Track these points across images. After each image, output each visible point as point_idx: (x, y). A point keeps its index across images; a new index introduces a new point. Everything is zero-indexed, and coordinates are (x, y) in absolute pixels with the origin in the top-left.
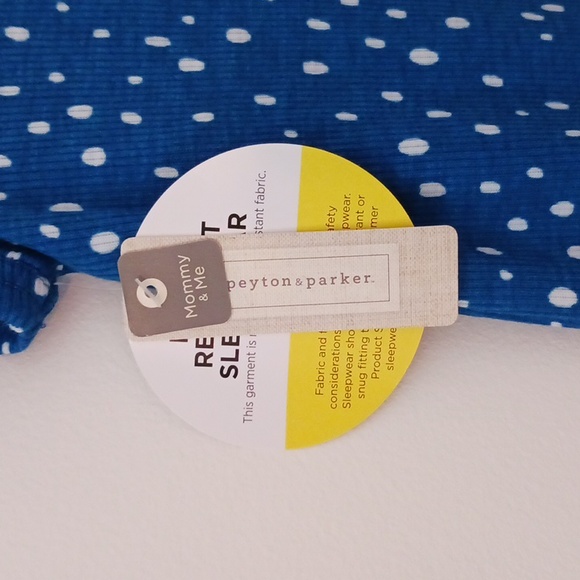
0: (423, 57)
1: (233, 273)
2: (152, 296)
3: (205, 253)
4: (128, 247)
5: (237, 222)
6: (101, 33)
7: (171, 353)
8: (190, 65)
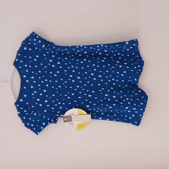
0: (90, 96)
1: (72, 118)
2: (66, 119)
3: (70, 116)
4: (64, 116)
5: (72, 114)
6: (61, 95)
7: (67, 123)
8: (69, 98)
